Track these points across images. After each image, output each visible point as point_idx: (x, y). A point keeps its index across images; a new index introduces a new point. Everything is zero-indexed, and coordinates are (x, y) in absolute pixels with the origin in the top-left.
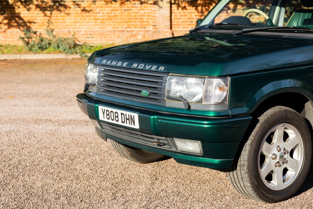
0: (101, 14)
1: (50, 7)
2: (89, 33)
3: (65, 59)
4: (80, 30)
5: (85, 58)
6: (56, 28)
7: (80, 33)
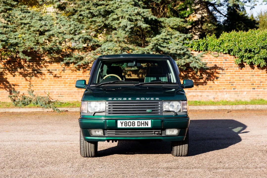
0: (69, 80)
1: (30, 74)
2: (60, 93)
3: (42, 112)
4: (53, 91)
5: (56, 111)
6: (36, 90)
7: (53, 93)
